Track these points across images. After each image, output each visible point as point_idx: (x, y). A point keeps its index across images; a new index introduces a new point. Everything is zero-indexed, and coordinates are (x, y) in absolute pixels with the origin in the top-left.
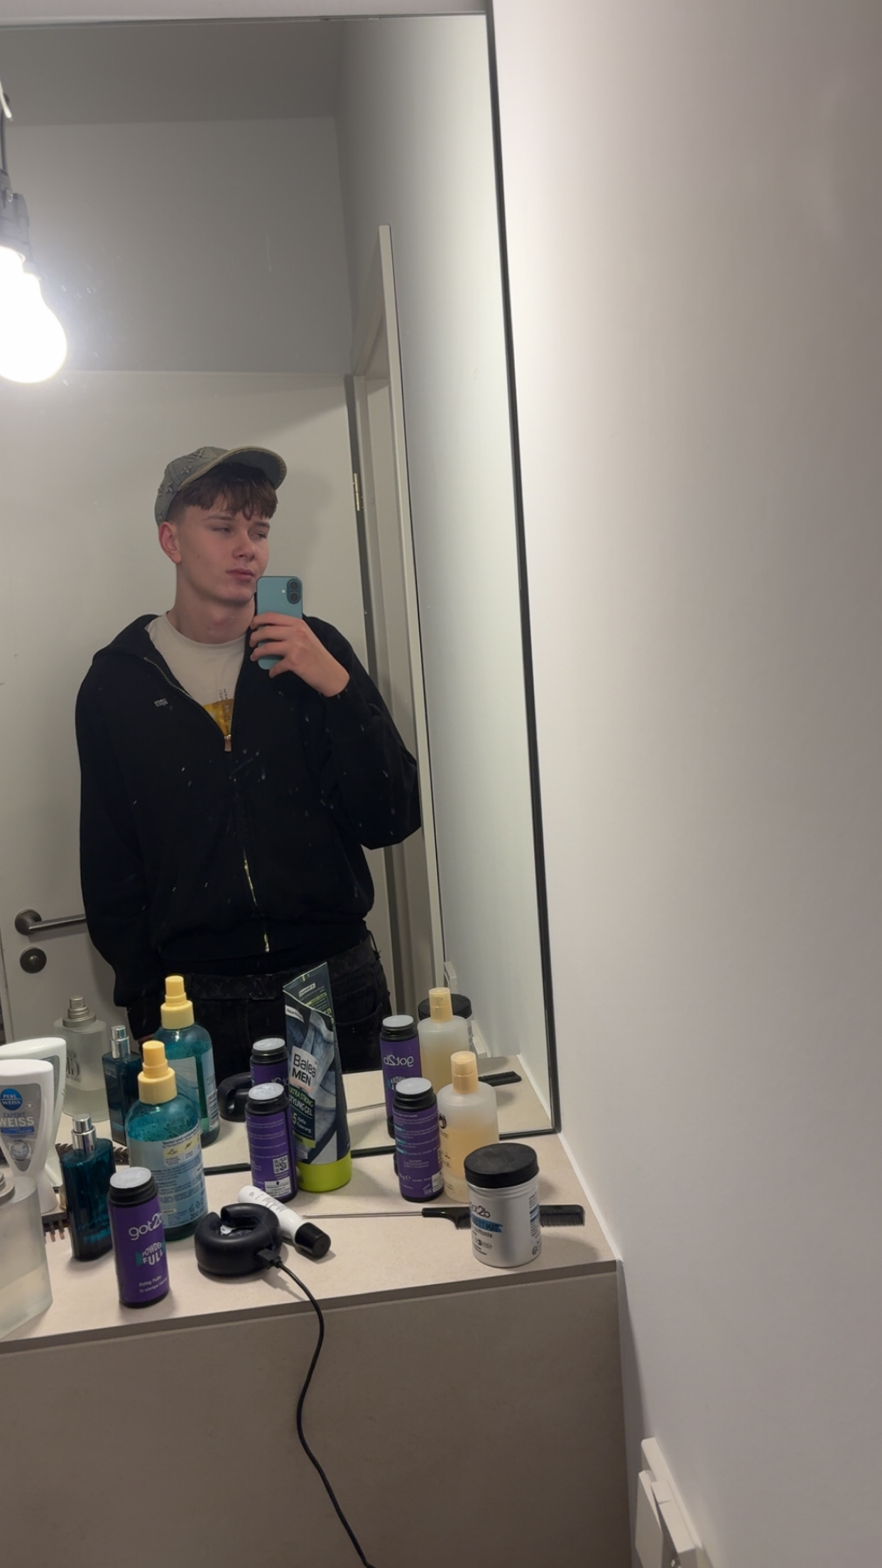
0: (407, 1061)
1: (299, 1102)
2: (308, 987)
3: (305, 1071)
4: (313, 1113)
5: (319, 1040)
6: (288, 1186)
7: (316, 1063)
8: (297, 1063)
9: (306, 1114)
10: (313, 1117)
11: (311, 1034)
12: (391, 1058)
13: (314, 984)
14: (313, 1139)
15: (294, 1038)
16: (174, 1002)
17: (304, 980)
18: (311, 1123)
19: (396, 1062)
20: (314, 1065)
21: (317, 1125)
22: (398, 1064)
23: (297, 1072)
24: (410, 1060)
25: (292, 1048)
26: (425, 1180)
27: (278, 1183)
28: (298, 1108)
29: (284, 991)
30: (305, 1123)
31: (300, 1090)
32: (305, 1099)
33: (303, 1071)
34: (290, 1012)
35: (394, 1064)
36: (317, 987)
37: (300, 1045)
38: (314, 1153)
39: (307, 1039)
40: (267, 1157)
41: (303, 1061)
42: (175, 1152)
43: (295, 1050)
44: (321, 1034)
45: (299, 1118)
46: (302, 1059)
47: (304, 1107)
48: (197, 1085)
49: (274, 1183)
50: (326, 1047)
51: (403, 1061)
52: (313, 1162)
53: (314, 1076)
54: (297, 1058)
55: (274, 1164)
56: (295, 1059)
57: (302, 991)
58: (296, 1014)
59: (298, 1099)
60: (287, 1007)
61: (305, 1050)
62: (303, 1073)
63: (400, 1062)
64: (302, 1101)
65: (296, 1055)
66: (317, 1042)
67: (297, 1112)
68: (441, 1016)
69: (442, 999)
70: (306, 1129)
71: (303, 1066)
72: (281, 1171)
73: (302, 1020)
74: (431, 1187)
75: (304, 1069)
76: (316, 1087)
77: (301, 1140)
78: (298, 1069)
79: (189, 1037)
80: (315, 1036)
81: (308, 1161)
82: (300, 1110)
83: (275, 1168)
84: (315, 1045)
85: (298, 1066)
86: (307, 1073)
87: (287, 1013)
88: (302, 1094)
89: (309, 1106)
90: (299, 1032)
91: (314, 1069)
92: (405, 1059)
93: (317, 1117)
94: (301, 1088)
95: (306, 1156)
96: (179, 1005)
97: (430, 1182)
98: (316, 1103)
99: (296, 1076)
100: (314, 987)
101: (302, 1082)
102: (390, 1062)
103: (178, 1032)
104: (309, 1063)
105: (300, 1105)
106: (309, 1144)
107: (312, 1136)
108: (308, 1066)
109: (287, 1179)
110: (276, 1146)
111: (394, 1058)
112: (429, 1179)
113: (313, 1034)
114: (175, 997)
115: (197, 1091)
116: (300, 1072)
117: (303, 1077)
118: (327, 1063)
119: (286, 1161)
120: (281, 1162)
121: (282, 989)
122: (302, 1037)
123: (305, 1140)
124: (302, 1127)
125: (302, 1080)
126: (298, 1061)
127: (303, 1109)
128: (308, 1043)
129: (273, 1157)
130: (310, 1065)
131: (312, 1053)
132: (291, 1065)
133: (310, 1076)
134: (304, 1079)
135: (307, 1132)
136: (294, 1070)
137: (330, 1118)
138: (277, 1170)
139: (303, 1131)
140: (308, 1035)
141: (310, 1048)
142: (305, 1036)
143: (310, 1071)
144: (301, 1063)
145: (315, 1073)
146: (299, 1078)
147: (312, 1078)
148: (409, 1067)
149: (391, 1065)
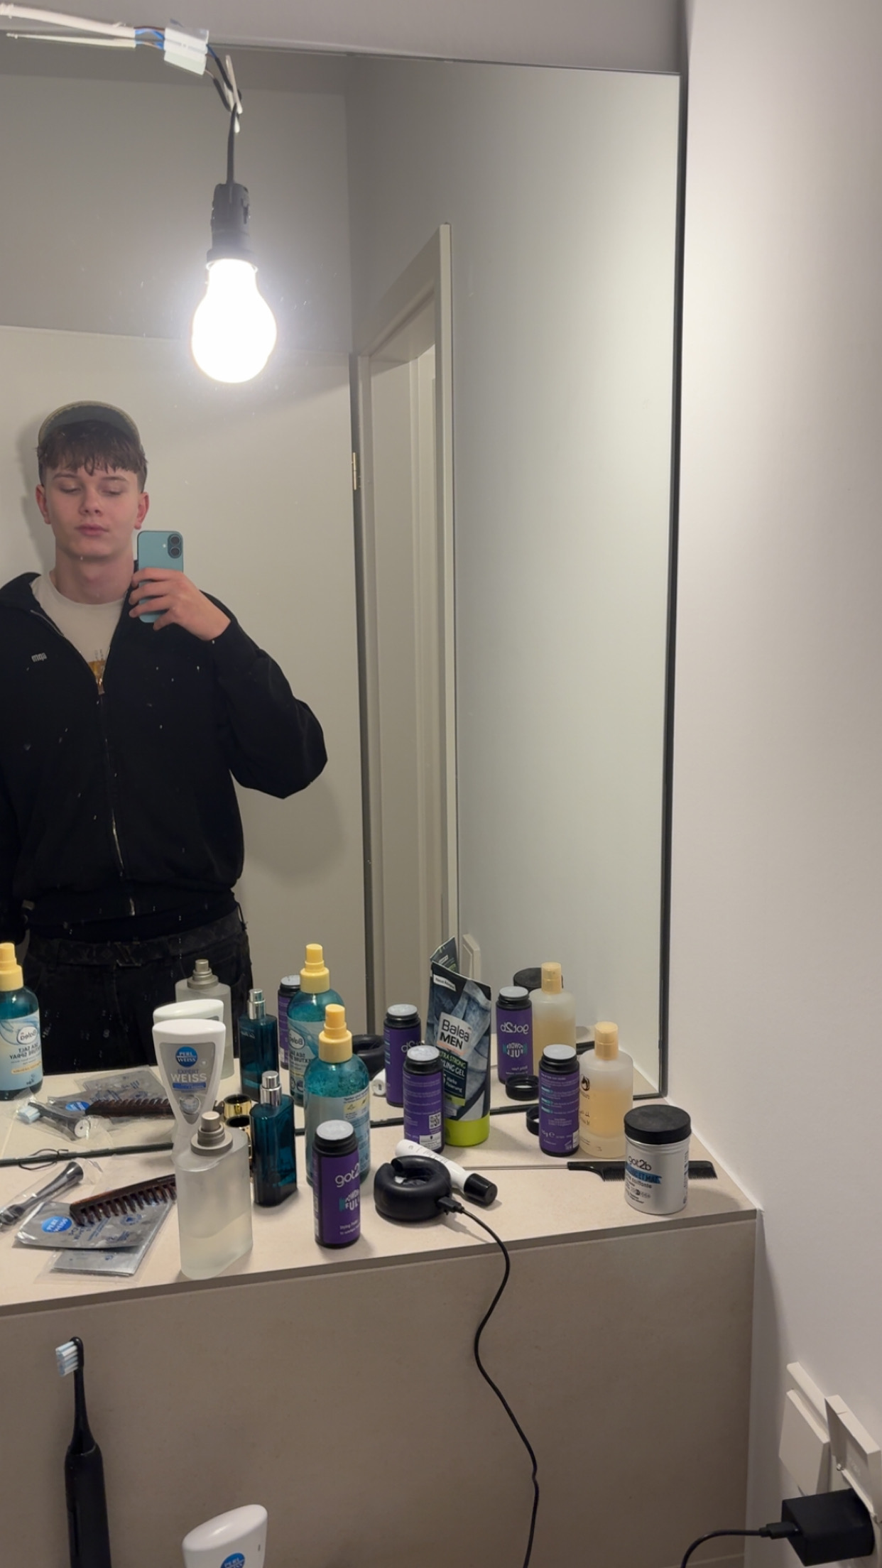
0: (523, 1029)
1: (448, 1064)
3: (456, 1036)
4: (465, 1074)
5: (474, 1008)
6: (439, 1141)
7: (469, 1028)
8: (445, 1028)
9: (458, 1075)
10: (465, 1077)
11: (462, 1002)
12: (509, 1026)
14: (464, 1097)
15: (443, 1005)
18: (462, 1083)
19: (514, 1030)
20: (466, 1030)
21: (468, 1085)
22: (515, 1032)
23: (446, 1036)
24: (526, 1028)
25: (440, 1015)
26: (568, 1136)
27: (431, 1138)
28: (448, 1069)
30: (456, 1083)
31: (449, 1053)
32: (456, 1061)
33: (452, 1035)
34: (438, 980)
35: (511, 1031)
37: (449, 1012)
38: (462, 1111)
39: (457, 1006)
40: (424, 1114)
41: (452, 1026)
42: (353, 1108)
43: (444, 1016)
44: (478, 1003)
45: (448, 1079)
46: (451, 1024)
47: (453, 1068)
49: (428, 1137)
50: (483, 1014)
51: (520, 1029)
52: (462, 1119)
53: (467, 1041)
54: (446, 1023)
55: (430, 1119)
56: (444, 1025)
58: (447, 983)
59: (447, 1060)
60: (436, 977)
61: (456, 1016)
62: (452, 1037)
63: (517, 1029)
64: (452, 1063)
65: (445, 1020)
66: (471, 1009)
67: (445, 1073)
68: (551, 988)
69: (554, 973)
70: (457, 1089)
71: (453, 1031)
72: (435, 1127)
73: (454, 989)
74: (572, 1143)
75: (454, 1033)
76: (470, 1051)
77: (450, 1099)
78: (446, 1034)
80: (468, 1004)
81: (457, 1118)
82: (451, 1071)
83: (430, 1124)
84: (467, 1011)
85: (447, 1030)
86: (458, 1037)
87: (435, 982)
88: (451, 1057)
89: (460, 1067)
90: (449, 1000)
91: (467, 1034)
92: (520, 1027)
93: (468, 1077)
94: (455, 1053)
95: (455, 1113)
96: (318, 972)
97: (571, 1139)
98: (470, 1065)
99: (445, 1040)
101: (451, 1045)
102: (507, 1029)
104: (460, 1028)
105: (450, 1067)
106: (458, 1102)
107: (463, 1095)
108: (460, 1032)
109: (439, 1134)
110: (432, 1104)
111: (512, 1025)
112: (570, 1136)
113: (466, 1002)
114: (313, 964)
116: (449, 1036)
117: (452, 1041)
118: (483, 1029)
119: (439, 1118)
120: (435, 1119)
122: (452, 1004)
123: (454, 1098)
124: (452, 1087)
125: (451, 1044)
126: (448, 1026)
127: (453, 1071)
128: (458, 1010)
129: (429, 1113)
130: (461, 1030)
131: (464, 1019)
132: (438, 1030)
133: (460, 1040)
134: (455, 1044)
135: (457, 1091)
136: (443, 1034)
137: (480, 1079)
138: (432, 1126)
139: (454, 1090)
140: (460, 1003)
141: (462, 1014)
142: (455, 1004)
143: (461, 1035)
144: (450, 1028)
145: (468, 1037)
146: (448, 1042)
147: (464, 1042)
148: (524, 1035)
149: (507, 1032)
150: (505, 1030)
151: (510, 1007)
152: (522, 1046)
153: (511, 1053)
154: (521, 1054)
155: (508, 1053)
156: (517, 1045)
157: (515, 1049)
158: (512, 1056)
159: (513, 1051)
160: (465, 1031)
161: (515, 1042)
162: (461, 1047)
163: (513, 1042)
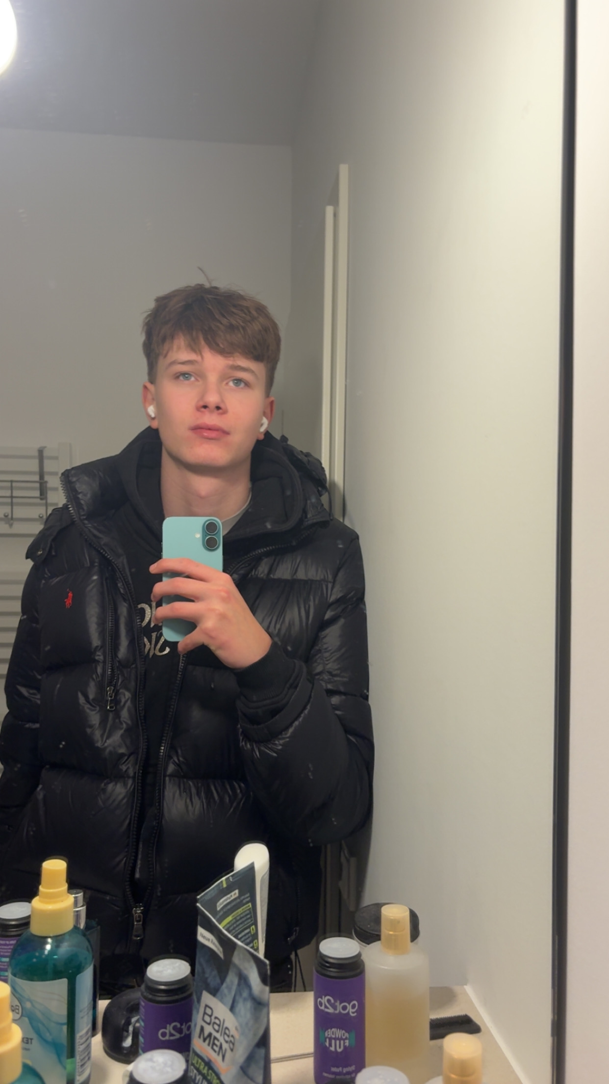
0: (349, 1007)
2: (229, 896)
3: (218, 1035)
5: (245, 994)
7: (236, 1029)
8: (207, 1019)
11: (232, 979)
12: (329, 1001)
13: (237, 891)
15: (207, 978)
16: (51, 897)
17: (225, 885)
19: (335, 1008)
20: (233, 1031)
22: (337, 1012)
23: (206, 1033)
24: (354, 1006)
25: (201, 994)
29: (198, 905)
31: (209, 1064)
33: (214, 1034)
34: (204, 937)
36: (241, 894)
37: (214, 992)
39: (224, 985)
41: (216, 1018)
43: (207, 998)
44: (249, 987)
46: (215, 1014)
48: (65, 1020)
50: (255, 1009)
51: (344, 1008)
53: (232, 1050)
54: (209, 1011)
56: (205, 1013)
57: (221, 901)
58: (214, 944)
60: (201, 930)
61: (221, 1001)
62: (215, 1038)
65: (207, 1006)
66: (241, 995)
68: (395, 946)
69: (399, 922)
71: (216, 1027)
73: (221, 955)
75: (217, 1031)
78: (208, 1029)
79: (65, 948)
80: (239, 985)
84: (237, 998)
85: (209, 1024)
86: (221, 1039)
87: (200, 938)
88: (210, 1071)
90: (215, 972)
91: (232, 1036)
92: (346, 1004)
94: (210, 1061)
96: (55, 902)
99: (204, 1040)
100: (237, 895)
101: (209, 1049)
102: (326, 1007)
103: (49, 940)
104: (225, 1025)
108: (225, 1031)
111: (332, 1001)
113: (236, 981)
114: (51, 891)
115: (65, 1028)
116: (210, 1035)
117: (214, 1044)
118: (255, 1035)
121: (196, 901)
122: (218, 980)
125: (212, 1048)
126: (210, 1016)
128: (226, 991)
130: (227, 1028)
131: (232, 1009)
132: (198, 1019)
133: (225, 1045)
134: (215, 1047)
136: (202, 1029)
140: (228, 980)
141: (229, 1001)
142: (223, 980)
143: (226, 1038)
144: (213, 1020)
145: (233, 1044)
146: (209, 1045)
147: (229, 1051)
148: (351, 1017)
149: (327, 1010)
150: (323, 1008)
151: (333, 971)
152: (347, 1035)
153: (330, 1045)
154: (345, 1047)
155: (327, 1044)
156: (339, 1033)
157: (335, 1039)
158: (333, 1049)
159: (333, 1042)
160: (232, 1033)
161: (341, 1028)
162: (223, 1057)
163: (334, 1027)
